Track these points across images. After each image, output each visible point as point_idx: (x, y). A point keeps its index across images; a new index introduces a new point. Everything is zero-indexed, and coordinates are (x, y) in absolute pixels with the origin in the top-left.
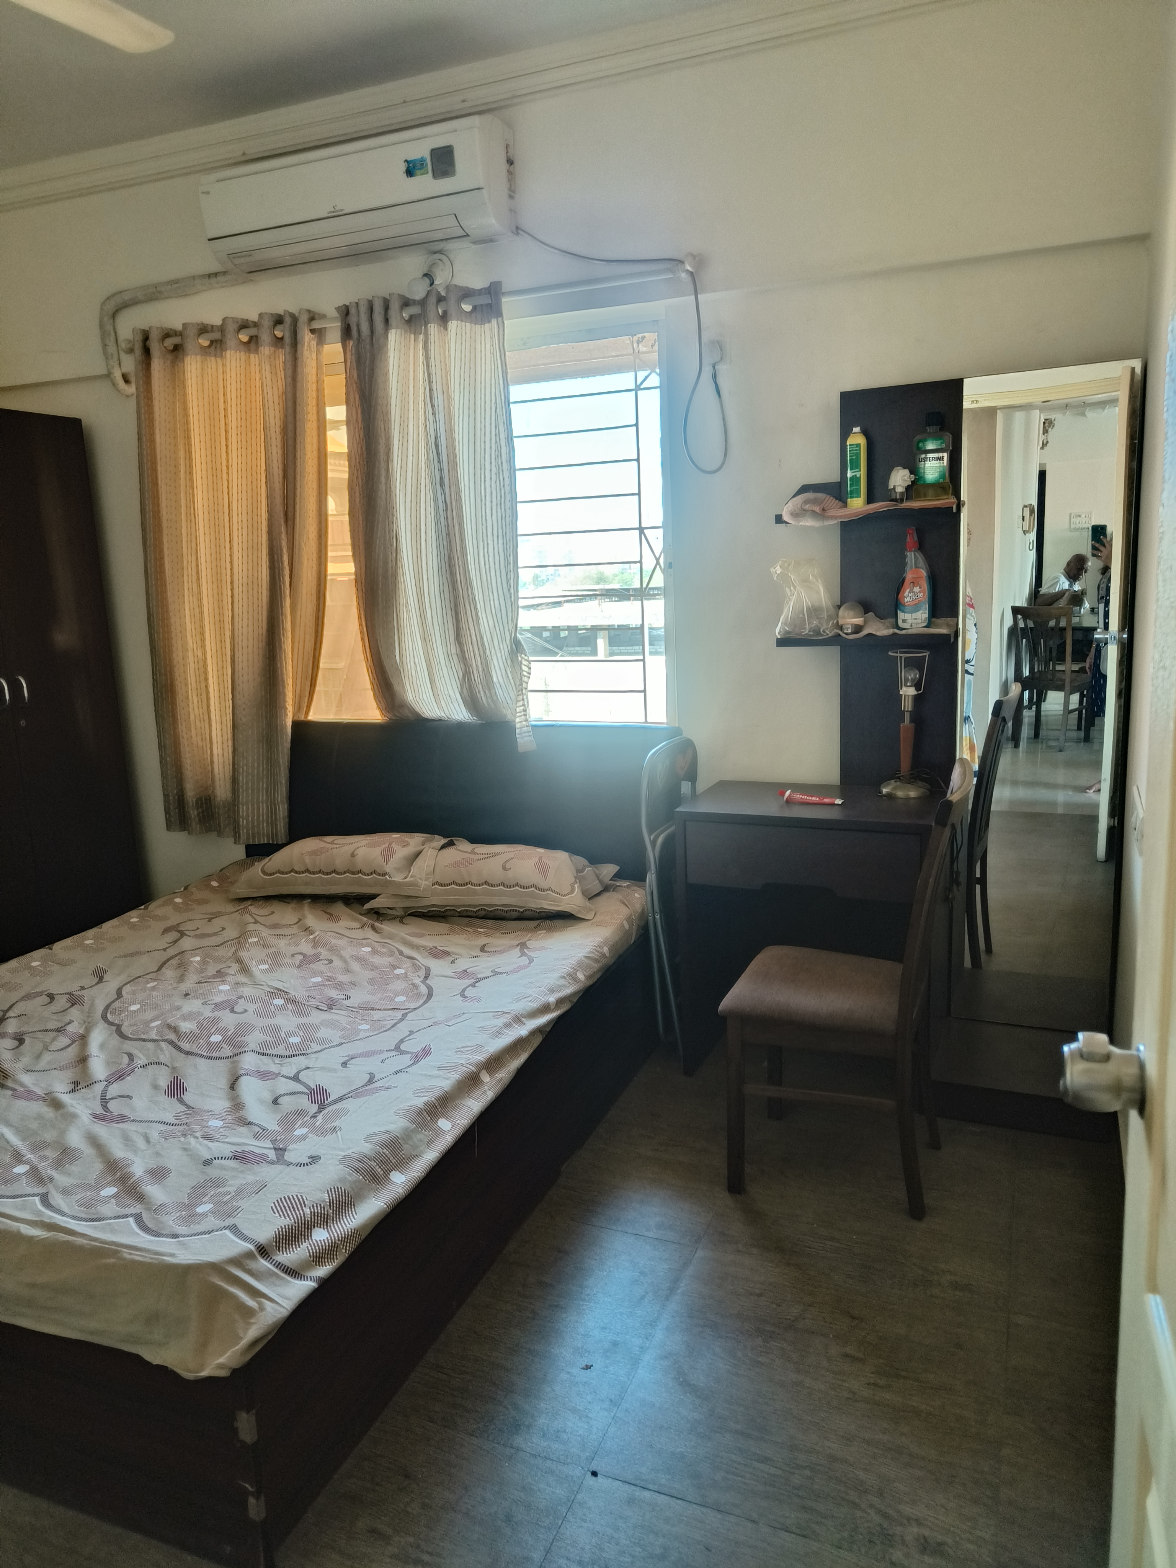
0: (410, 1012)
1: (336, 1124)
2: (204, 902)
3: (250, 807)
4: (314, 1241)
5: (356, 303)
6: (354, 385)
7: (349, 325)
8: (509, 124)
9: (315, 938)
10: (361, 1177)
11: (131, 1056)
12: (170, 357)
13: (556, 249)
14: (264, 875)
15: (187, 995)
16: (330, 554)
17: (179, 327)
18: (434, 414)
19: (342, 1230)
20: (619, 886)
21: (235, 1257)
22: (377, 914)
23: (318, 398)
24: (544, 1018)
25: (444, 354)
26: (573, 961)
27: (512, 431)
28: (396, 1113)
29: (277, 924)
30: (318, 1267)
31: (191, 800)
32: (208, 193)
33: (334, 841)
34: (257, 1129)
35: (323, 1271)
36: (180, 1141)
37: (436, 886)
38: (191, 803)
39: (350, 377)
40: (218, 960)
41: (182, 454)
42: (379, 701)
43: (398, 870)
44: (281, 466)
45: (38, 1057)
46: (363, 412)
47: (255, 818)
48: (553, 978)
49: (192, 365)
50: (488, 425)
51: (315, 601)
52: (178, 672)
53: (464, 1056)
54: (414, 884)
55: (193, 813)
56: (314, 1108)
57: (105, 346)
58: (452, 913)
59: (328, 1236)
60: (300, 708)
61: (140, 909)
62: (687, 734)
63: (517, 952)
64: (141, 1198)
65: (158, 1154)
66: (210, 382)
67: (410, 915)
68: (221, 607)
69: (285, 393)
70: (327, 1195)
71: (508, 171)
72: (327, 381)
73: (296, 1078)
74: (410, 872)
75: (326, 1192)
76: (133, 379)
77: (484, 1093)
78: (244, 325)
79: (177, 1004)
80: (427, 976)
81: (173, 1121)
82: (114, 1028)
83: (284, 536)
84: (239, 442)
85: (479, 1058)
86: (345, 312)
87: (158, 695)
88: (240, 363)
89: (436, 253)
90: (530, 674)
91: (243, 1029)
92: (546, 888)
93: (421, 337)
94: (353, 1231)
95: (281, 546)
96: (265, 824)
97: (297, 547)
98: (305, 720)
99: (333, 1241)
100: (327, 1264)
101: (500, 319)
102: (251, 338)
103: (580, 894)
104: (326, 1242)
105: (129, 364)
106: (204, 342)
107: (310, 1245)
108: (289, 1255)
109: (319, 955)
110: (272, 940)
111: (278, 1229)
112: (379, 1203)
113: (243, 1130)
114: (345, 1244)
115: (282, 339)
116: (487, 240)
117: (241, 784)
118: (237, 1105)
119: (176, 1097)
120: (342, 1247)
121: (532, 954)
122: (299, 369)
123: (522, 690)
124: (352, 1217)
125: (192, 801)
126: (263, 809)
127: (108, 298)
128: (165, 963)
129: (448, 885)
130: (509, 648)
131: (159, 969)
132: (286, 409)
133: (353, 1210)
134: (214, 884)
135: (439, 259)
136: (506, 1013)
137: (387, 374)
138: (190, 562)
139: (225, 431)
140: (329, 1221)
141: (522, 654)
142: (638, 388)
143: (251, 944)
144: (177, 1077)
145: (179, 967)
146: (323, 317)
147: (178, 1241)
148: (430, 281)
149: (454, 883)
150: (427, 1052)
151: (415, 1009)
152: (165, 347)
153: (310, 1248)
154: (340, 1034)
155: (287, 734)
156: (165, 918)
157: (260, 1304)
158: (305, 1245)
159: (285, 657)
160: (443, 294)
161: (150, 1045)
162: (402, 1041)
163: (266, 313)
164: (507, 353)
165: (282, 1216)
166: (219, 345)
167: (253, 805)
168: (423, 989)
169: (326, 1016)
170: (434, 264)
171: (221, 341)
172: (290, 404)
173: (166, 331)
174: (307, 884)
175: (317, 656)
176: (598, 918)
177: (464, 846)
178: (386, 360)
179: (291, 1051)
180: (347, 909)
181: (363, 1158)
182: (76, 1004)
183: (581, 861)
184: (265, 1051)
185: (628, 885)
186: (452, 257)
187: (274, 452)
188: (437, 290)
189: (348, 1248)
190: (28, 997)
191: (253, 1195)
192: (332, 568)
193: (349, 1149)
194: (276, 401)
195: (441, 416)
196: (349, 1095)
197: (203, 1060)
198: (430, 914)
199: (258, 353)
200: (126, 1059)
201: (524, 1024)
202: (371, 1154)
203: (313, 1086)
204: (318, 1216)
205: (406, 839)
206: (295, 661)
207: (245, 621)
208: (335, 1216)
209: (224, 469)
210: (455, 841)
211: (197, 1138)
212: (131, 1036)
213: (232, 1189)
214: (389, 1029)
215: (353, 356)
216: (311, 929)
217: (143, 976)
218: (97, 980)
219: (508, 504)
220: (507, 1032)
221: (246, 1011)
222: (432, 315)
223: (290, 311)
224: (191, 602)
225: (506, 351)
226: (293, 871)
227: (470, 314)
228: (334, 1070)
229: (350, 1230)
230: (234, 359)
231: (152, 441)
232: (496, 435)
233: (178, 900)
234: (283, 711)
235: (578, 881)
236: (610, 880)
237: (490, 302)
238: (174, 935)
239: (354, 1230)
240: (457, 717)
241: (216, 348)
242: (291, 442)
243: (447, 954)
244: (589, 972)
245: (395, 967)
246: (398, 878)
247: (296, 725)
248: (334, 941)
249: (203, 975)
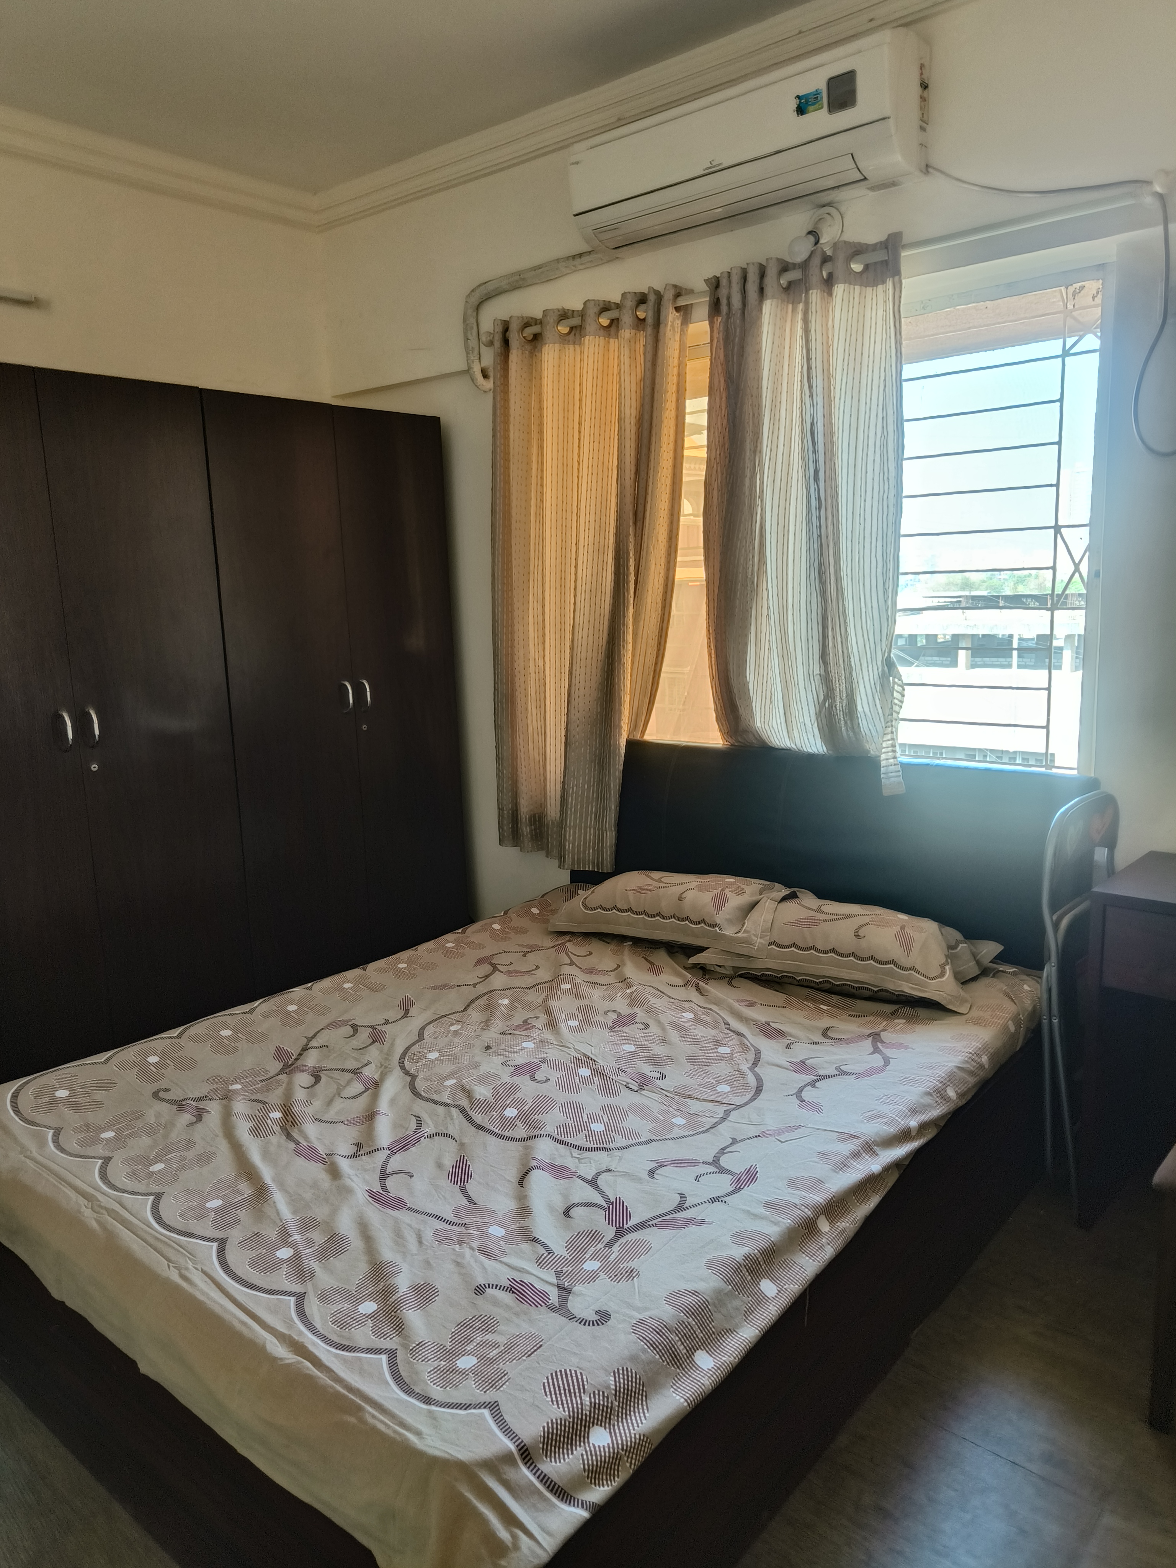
0: (735, 1109)
1: (632, 1264)
2: (522, 931)
3: (577, 831)
4: (591, 1445)
5: (729, 273)
6: (720, 367)
7: (718, 299)
8: (927, 41)
9: (632, 993)
10: (658, 1356)
11: (419, 1122)
12: (528, 347)
13: (977, 185)
14: (585, 909)
15: (488, 1048)
16: (679, 559)
17: (539, 315)
18: (811, 396)
19: (628, 1435)
20: (1002, 971)
21: (491, 1459)
22: (704, 971)
23: (678, 384)
24: (902, 1149)
25: (827, 325)
26: (942, 1072)
27: (902, 412)
28: (709, 1265)
29: (593, 969)
30: (593, 1486)
31: (524, 816)
32: (577, 163)
33: (661, 878)
34: (542, 1250)
35: (598, 1494)
36: (454, 1250)
37: (773, 946)
38: (524, 820)
39: (715, 358)
40: (529, 1006)
41: (535, 450)
42: (722, 724)
43: (730, 921)
44: (634, 462)
45: (330, 1103)
46: (728, 398)
47: (582, 843)
48: (914, 1093)
49: (550, 354)
50: (874, 407)
51: (660, 609)
52: (519, 681)
53: (798, 1192)
54: (747, 942)
55: (526, 830)
56: (610, 1232)
57: (467, 339)
58: (790, 980)
59: (610, 1442)
60: (636, 726)
61: (458, 933)
62: (1107, 787)
63: (868, 1044)
64: (400, 1327)
65: (428, 1263)
66: (567, 372)
67: (741, 976)
68: (563, 615)
69: (643, 379)
70: (613, 1379)
71: (921, 98)
72: (690, 365)
73: (593, 1183)
74: (743, 926)
75: (612, 1374)
76: (491, 374)
77: (821, 1248)
78: (606, 307)
79: (477, 1059)
80: (756, 1063)
81: (450, 1217)
82: (409, 1079)
83: (631, 539)
84: (592, 435)
85: (818, 1199)
86: (715, 284)
87: (498, 705)
88: (599, 349)
89: (824, 206)
90: (902, 702)
91: (543, 1103)
92: (909, 967)
93: (801, 306)
94: (642, 1438)
95: (628, 550)
96: (591, 851)
97: (645, 550)
98: (640, 739)
99: (616, 1451)
100: (605, 1482)
101: (897, 278)
102: (612, 321)
103: (952, 980)
104: (607, 1450)
105: (488, 358)
106: (563, 329)
107: (586, 1452)
108: (558, 1464)
109: (632, 1017)
110: (585, 989)
111: (548, 1423)
112: (678, 1397)
113: (526, 1247)
114: (631, 1455)
115: (644, 320)
116: (888, 184)
117: (569, 806)
118: (524, 1211)
119: (459, 1184)
120: (626, 1459)
121: (889, 1052)
122: (660, 353)
123: (892, 721)
124: (642, 1415)
125: (526, 817)
126: (590, 835)
127: (473, 291)
128: (472, 1002)
129: (788, 947)
130: (880, 670)
131: (465, 1010)
132: (643, 398)
133: (644, 1403)
134: (535, 911)
135: (828, 213)
136: (855, 1137)
137: (759, 352)
138: (536, 566)
139: (579, 424)
140: (612, 1417)
141: (894, 678)
142: (1066, 353)
143: (564, 992)
144: (464, 1156)
145: (486, 1009)
146: (691, 292)
147: (430, 1411)
148: (815, 238)
149: (794, 945)
150: (751, 1176)
151: (740, 1106)
152: (524, 337)
153: (585, 1457)
154: (650, 1125)
155: (620, 756)
156: (481, 946)
157: (514, 1537)
158: (579, 1451)
159: (624, 671)
160: (829, 253)
161: (441, 1110)
162: (722, 1152)
163: (629, 292)
164: (903, 320)
165: (555, 1403)
166: (578, 331)
167: (580, 829)
168: (752, 1080)
169: (635, 1098)
170: (821, 219)
171: (581, 326)
172: (648, 391)
173: (526, 320)
174: (629, 924)
175: (658, 670)
176: (975, 1013)
177: (809, 900)
178: (759, 335)
179: (592, 1144)
180: (671, 960)
181: (662, 1329)
182: (376, 1041)
183: (954, 935)
184: (563, 1138)
185: (1014, 972)
186: (843, 209)
187: (628, 446)
188: (823, 250)
189: (633, 1461)
190: (334, 1025)
191: (524, 1358)
192: (681, 574)
193: (646, 1309)
194: (634, 388)
195: (819, 400)
196: (654, 1222)
197: (494, 1138)
198: (764, 978)
199: (618, 338)
200: (413, 1125)
201: (877, 1155)
202: (673, 1323)
203: (613, 1200)
204: (599, 1410)
205: (741, 886)
206: (634, 676)
207: (586, 630)
208: (620, 1410)
209: (576, 464)
210: (797, 893)
211: (472, 1249)
212: (423, 1093)
213: (501, 1339)
214: (707, 1131)
215: (721, 334)
216: (629, 980)
217: (448, 1015)
218: (402, 1013)
219: (892, 501)
220: (855, 1164)
221: (548, 1080)
222: (814, 279)
223: (655, 288)
224: (535, 609)
225: (902, 316)
226: (615, 907)
227: (861, 275)
228: (640, 1180)
229: (638, 1436)
230: (592, 343)
231: (507, 438)
232: (883, 418)
233: (496, 926)
234: (617, 730)
235: (949, 960)
236: (990, 962)
237: (887, 258)
238: (486, 968)
239: (644, 1435)
240: (810, 750)
241: (575, 335)
242: (646, 434)
243: (781, 1034)
244: (963, 1088)
245: (718, 1043)
246: (729, 931)
247: (632, 745)
248: (653, 1001)
249: (509, 1023)
